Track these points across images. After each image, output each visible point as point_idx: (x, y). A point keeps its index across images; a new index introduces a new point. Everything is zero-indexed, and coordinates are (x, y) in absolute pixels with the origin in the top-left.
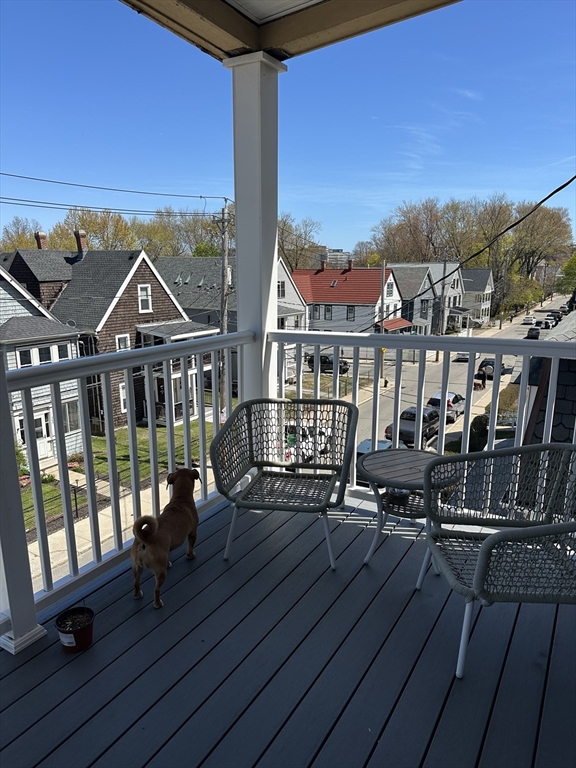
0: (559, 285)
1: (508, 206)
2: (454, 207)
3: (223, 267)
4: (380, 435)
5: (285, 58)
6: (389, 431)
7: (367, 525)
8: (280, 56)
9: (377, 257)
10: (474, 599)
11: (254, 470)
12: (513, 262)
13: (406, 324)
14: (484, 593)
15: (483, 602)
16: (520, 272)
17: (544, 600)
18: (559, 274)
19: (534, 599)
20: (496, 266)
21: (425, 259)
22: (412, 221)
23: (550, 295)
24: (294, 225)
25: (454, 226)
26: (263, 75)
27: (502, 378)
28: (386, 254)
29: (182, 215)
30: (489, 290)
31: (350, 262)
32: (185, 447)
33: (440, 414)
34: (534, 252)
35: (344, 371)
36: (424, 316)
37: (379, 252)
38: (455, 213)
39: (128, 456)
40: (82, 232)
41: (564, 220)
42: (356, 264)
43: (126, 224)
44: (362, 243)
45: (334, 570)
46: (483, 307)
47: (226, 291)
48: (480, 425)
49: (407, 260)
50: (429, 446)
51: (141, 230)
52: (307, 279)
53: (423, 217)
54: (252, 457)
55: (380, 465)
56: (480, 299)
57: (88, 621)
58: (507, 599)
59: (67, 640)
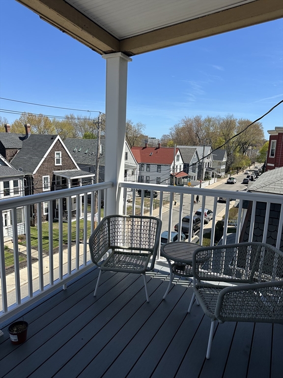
0: (258, 159)
1: (234, 120)
2: (209, 120)
3: (98, 145)
4: (172, 229)
5: (131, 55)
6: (177, 227)
7: (165, 279)
8: (129, 54)
9: (172, 142)
10: (215, 319)
11: (110, 250)
12: (236, 147)
13: (186, 175)
14: (220, 317)
15: (220, 321)
16: (239, 151)
17: (248, 320)
18: (258, 153)
19: (244, 320)
20: (228, 149)
21: (195, 144)
22: (189, 126)
23: (254, 163)
24: (133, 125)
25: (208, 129)
26: (121, 63)
27: (231, 202)
28: (176, 141)
29: (78, 119)
30: (225, 160)
31: (159, 144)
32: (77, 232)
33: (201, 219)
34: (246, 142)
35: (156, 197)
36: (194, 171)
37: (173, 140)
38: (209, 123)
39: (48, 237)
40: (28, 125)
41: (260, 128)
42: (162, 145)
43: (50, 121)
44: (165, 135)
45: (148, 302)
46: (222, 168)
47: (98, 156)
48: (220, 225)
49: (186, 144)
50: (195, 235)
51: (57, 125)
52: (138, 151)
53: (194, 124)
54: (109, 244)
55: (172, 250)
56: (220, 164)
57: (25, 328)
58: (231, 320)
59: (14, 338)
